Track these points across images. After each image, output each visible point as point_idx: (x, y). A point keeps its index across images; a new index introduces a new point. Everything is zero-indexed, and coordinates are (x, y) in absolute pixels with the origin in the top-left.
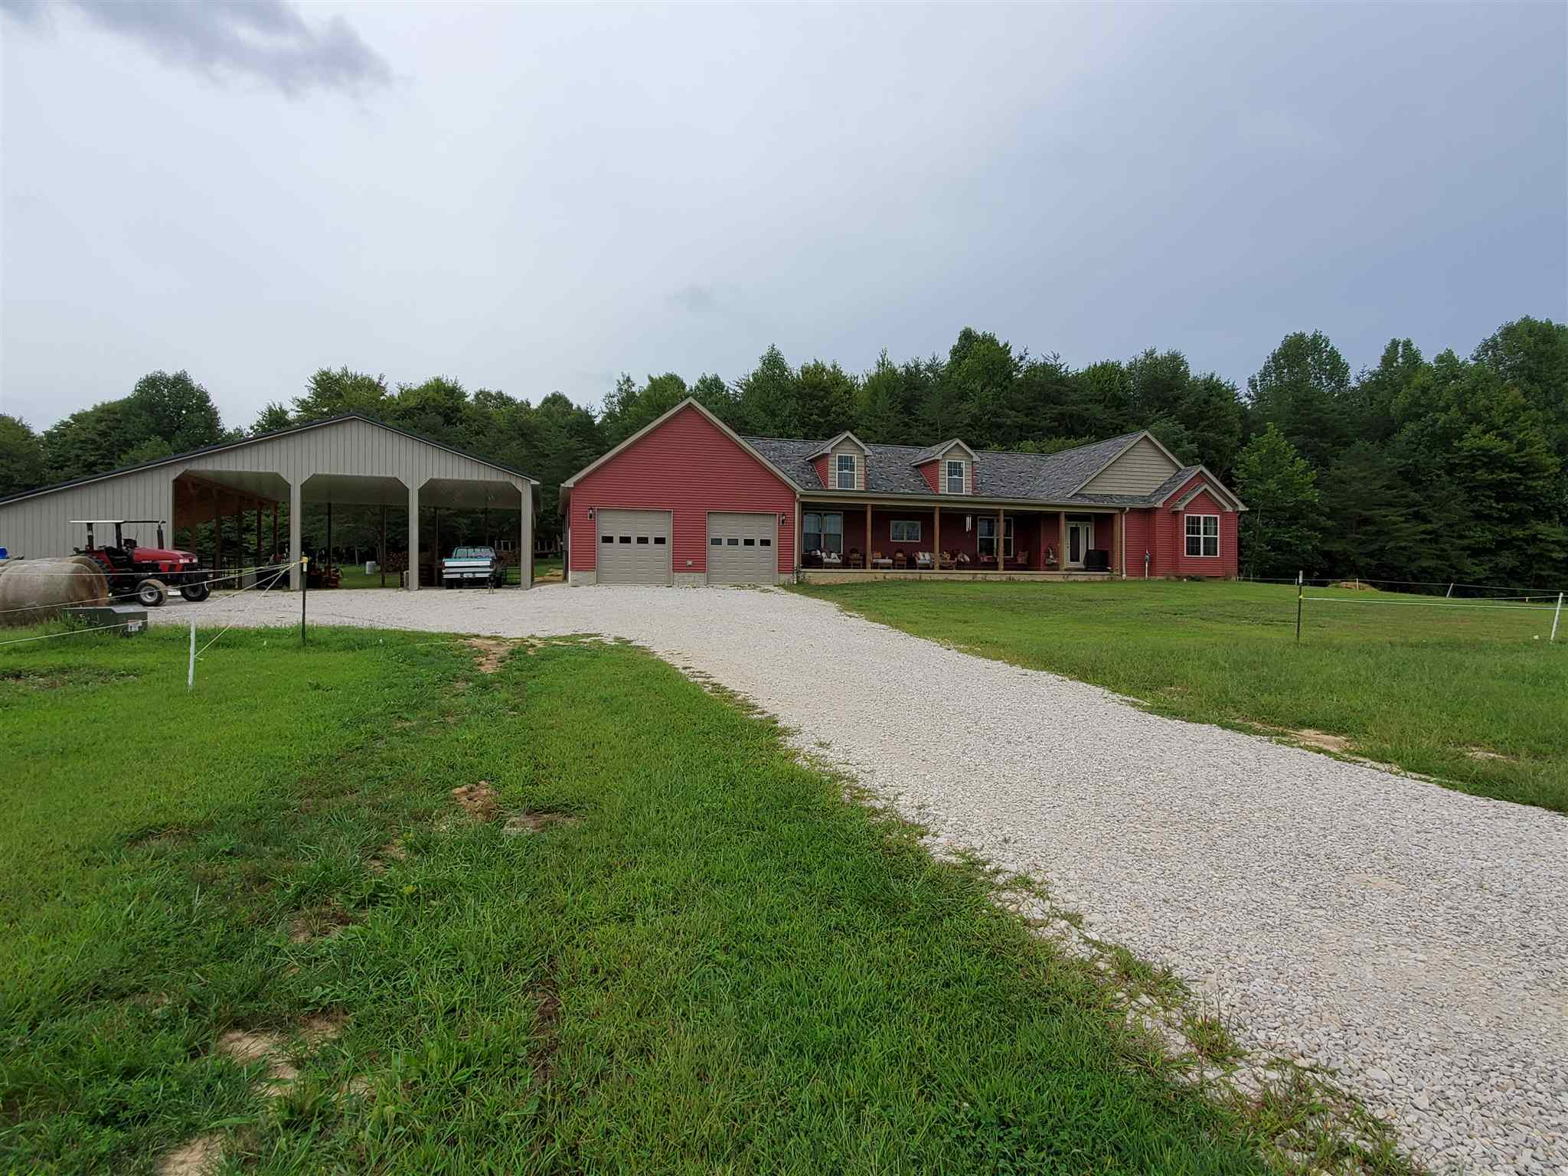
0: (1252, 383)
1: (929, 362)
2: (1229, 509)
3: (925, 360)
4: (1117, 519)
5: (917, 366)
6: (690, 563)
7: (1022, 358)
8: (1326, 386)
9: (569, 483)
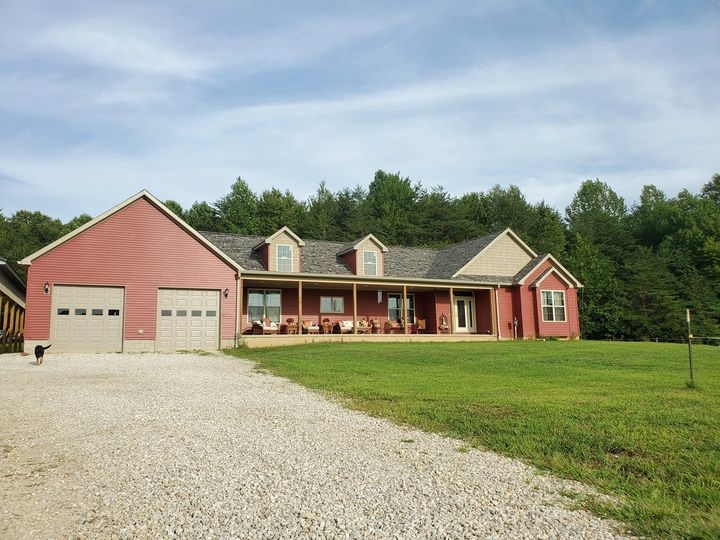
0: (568, 210)
1: (354, 191)
2: (571, 286)
3: (352, 189)
4: (492, 293)
5: (347, 194)
6: (141, 331)
7: (417, 189)
8: (613, 213)
9: (26, 261)
